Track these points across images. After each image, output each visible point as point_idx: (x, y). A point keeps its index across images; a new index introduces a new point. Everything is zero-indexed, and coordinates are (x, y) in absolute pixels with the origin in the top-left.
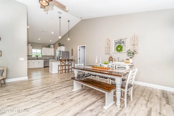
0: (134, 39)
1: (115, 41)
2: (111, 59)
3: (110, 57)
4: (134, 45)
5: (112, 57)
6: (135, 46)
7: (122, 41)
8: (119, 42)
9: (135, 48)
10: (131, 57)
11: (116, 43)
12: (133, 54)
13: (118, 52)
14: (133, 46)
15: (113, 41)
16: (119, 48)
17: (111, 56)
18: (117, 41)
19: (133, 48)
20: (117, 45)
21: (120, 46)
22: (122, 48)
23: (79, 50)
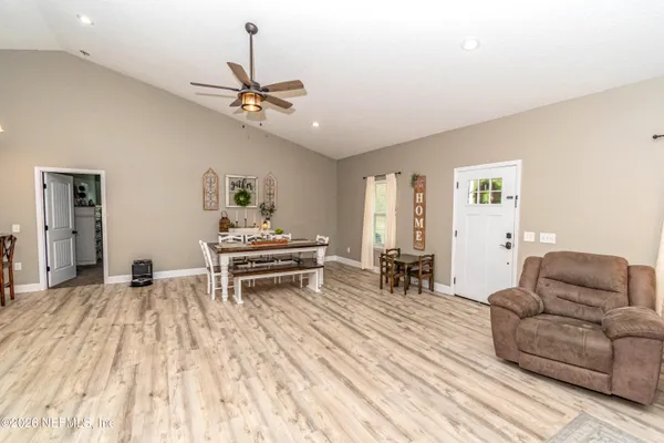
0: (268, 182)
1: (232, 180)
2: (225, 225)
3: (223, 218)
4: (270, 194)
5: (227, 218)
6: (272, 196)
7: (248, 182)
8: (241, 184)
9: (272, 200)
10: (267, 217)
11: (234, 184)
12: (271, 211)
13: (239, 206)
14: (268, 196)
15: (227, 180)
16: (243, 198)
17: (225, 216)
18: (236, 181)
19: (268, 200)
20: (237, 190)
21: (243, 193)
22: (249, 197)
23: (45, 186)
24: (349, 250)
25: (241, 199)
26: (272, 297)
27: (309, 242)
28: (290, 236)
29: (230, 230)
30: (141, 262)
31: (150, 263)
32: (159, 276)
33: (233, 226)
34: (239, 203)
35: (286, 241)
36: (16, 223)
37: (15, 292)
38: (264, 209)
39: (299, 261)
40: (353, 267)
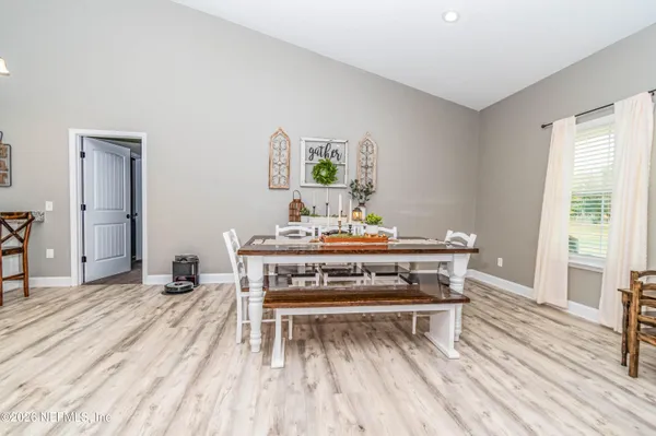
0: (365, 148)
1: (310, 145)
2: (297, 211)
3: (295, 201)
4: (367, 167)
5: (299, 201)
6: (369, 170)
7: (334, 147)
8: (323, 150)
9: (369, 176)
10: (361, 201)
11: (313, 152)
12: (368, 193)
13: (319, 185)
14: (364, 170)
15: (303, 145)
16: (325, 172)
17: (297, 198)
18: (315, 146)
19: (363, 176)
20: (317, 160)
21: (326, 165)
22: (334, 171)
23: (83, 155)
24: (500, 262)
25: (324, 173)
26: (348, 358)
27: (431, 242)
28: (394, 231)
29: (303, 218)
30: (184, 259)
31: (195, 262)
32: (207, 279)
33: (307, 214)
34: (319, 179)
35: (385, 239)
36: (49, 200)
37: (30, 286)
38: (356, 190)
39: (411, 278)
40: (517, 298)
